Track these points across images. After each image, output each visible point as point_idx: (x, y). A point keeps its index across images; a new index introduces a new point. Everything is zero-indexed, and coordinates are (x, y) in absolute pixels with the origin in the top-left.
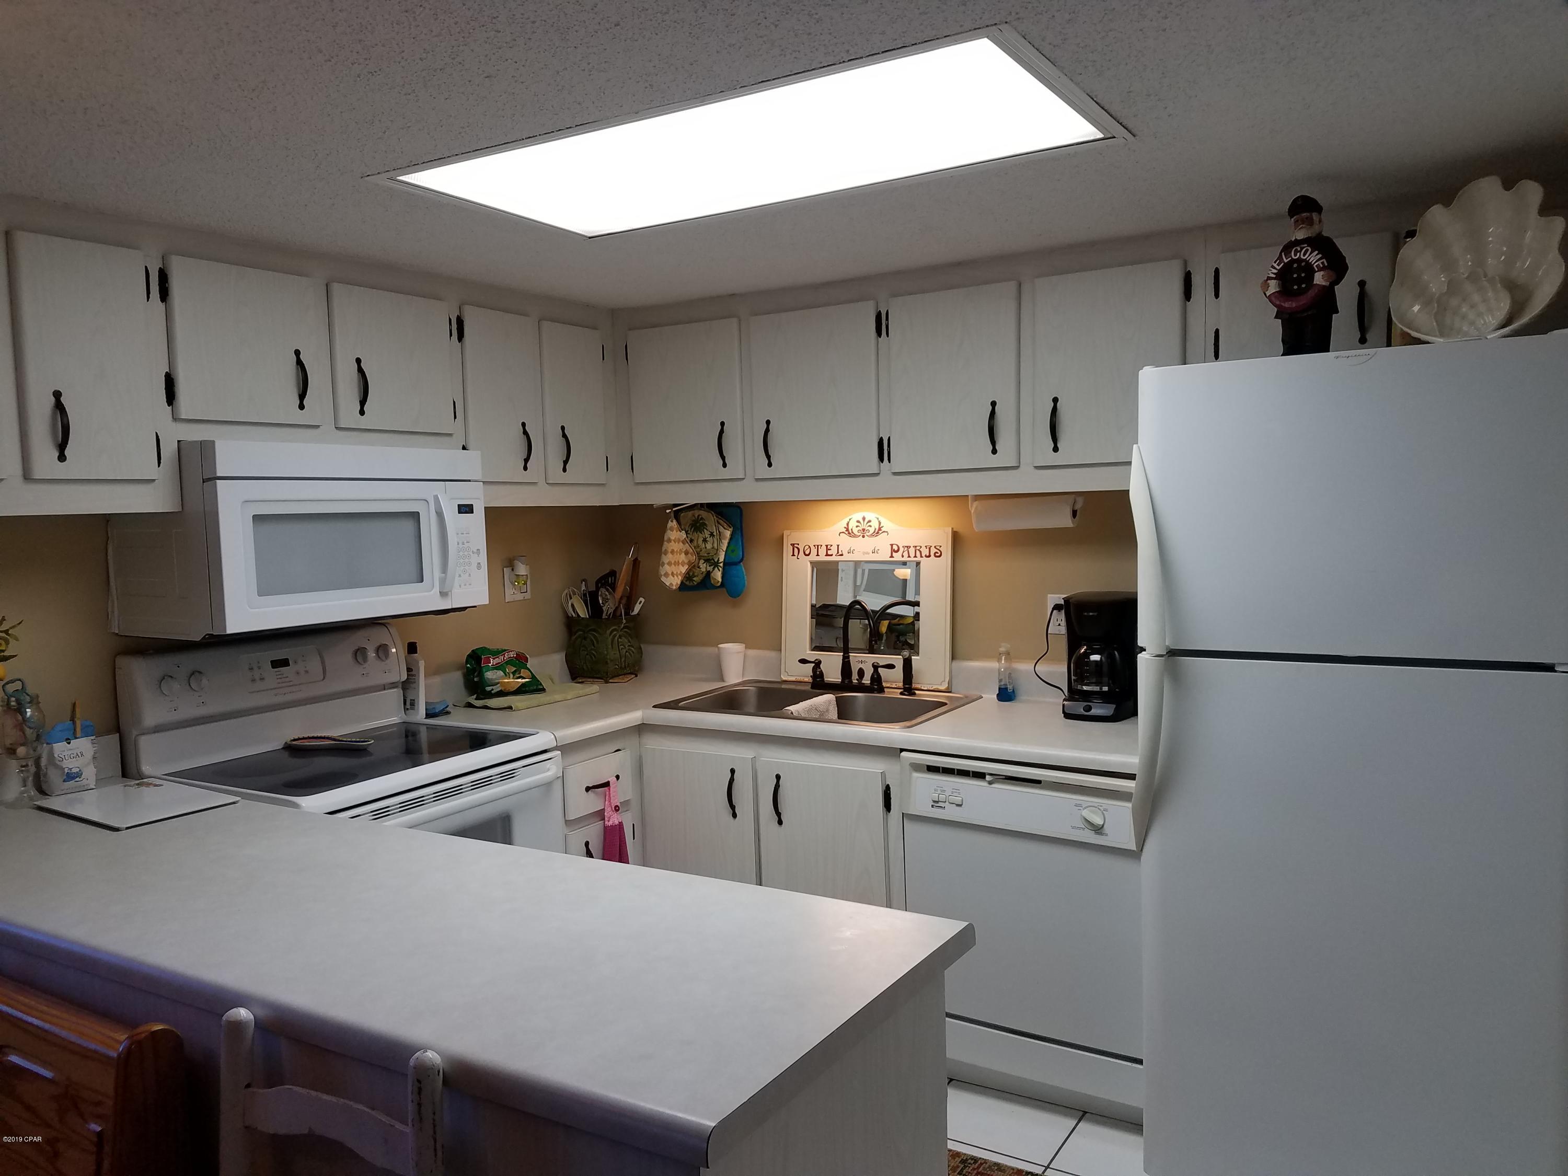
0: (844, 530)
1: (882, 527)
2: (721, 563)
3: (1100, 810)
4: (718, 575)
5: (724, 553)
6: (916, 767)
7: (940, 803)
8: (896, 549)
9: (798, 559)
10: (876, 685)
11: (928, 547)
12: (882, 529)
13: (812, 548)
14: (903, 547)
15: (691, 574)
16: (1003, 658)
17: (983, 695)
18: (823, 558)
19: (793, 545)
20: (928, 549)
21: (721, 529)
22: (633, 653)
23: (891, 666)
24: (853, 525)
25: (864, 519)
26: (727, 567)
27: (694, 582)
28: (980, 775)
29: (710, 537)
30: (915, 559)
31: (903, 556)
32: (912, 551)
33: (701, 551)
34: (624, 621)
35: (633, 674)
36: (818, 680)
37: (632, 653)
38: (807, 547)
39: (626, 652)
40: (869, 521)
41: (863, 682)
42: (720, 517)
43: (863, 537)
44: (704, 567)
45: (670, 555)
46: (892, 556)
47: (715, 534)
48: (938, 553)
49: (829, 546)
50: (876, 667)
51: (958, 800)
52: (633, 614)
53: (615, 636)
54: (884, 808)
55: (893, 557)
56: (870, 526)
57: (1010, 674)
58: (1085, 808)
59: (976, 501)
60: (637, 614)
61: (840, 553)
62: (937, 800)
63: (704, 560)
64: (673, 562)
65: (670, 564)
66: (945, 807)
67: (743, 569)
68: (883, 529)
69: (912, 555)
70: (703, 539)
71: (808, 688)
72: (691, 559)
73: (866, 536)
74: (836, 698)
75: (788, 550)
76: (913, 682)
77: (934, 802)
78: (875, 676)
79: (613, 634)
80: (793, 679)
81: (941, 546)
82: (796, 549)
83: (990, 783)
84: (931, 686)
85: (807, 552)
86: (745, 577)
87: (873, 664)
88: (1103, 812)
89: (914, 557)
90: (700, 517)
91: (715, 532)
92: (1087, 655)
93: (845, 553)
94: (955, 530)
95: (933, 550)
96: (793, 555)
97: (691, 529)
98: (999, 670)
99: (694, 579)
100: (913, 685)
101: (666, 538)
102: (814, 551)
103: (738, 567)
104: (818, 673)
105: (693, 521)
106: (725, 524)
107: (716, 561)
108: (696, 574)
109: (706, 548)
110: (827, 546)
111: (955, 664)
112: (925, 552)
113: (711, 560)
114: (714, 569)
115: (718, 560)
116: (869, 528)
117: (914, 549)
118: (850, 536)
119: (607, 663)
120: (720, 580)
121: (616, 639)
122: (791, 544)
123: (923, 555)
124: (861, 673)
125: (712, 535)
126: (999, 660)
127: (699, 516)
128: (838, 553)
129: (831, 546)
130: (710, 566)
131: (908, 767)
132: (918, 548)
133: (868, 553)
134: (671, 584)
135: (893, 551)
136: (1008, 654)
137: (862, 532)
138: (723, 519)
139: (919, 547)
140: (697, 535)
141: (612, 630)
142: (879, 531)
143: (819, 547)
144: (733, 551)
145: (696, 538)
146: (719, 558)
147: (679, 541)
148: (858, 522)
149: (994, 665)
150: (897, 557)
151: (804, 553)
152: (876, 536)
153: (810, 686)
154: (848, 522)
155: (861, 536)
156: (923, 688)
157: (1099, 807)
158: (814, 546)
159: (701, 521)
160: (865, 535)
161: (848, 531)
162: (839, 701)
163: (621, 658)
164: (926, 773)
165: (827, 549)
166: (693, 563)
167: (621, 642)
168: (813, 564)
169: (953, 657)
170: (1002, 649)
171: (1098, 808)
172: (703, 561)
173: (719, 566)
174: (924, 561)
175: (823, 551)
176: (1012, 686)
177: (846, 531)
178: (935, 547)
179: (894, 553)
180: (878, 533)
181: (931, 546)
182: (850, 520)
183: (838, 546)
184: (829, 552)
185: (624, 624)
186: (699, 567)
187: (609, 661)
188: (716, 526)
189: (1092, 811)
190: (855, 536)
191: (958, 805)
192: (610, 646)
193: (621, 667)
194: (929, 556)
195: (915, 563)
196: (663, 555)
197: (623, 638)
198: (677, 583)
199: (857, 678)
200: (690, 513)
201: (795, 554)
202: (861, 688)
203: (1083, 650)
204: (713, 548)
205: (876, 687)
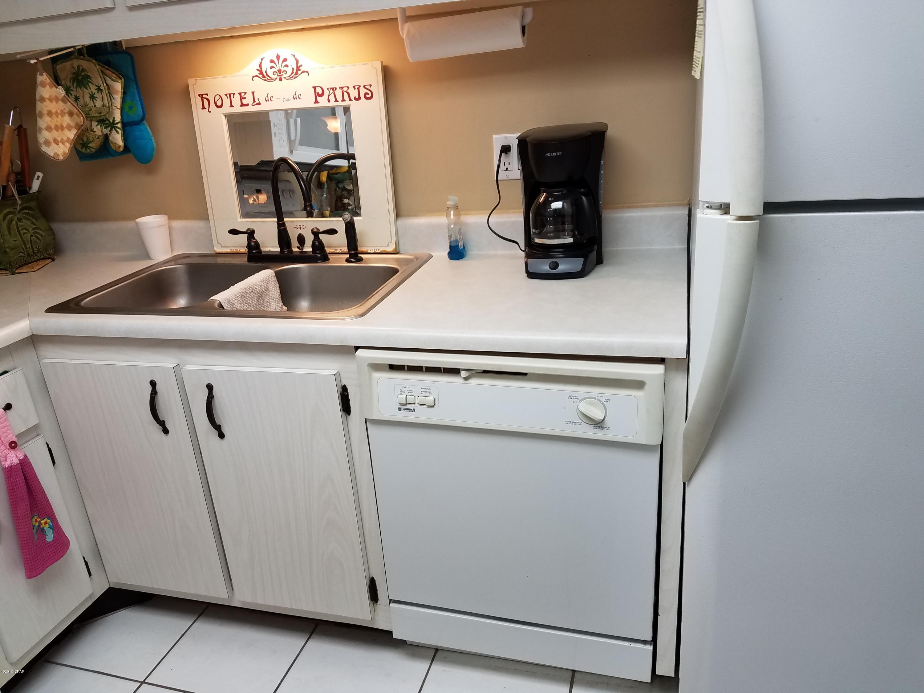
0: (257, 73)
1: (301, 66)
2: (118, 123)
3: (600, 401)
4: (118, 139)
5: (119, 111)
6: (376, 367)
7: (408, 405)
8: (320, 92)
9: (210, 112)
10: (318, 254)
11: (356, 87)
12: (300, 68)
13: (224, 97)
14: (328, 89)
15: (85, 140)
16: (452, 212)
17: (433, 254)
18: (237, 109)
19: (201, 95)
20: (357, 90)
21: (109, 81)
22: (42, 236)
23: (332, 232)
24: (266, 66)
25: (278, 57)
26: (128, 128)
27: (91, 149)
28: (454, 371)
29: (98, 92)
30: (344, 103)
31: (329, 101)
32: (338, 93)
33: (91, 110)
34: (19, 202)
35: (49, 258)
36: (254, 251)
37: (40, 237)
38: (218, 97)
39: (32, 236)
40: (285, 60)
41: (304, 250)
42: (106, 67)
43: (281, 80)
44: (98, 130)
45: (47, 119)
46: (316, 102)
47: (102, 88)
48: (368, 94)
49: (243, 95)
50: (316, 233)
51: (429, 400)
52: (31, 192)
53: (11, 220)
54: (342, 412)
55: (318, 103)
56: (287, 66)
57: (460, 229)
58: (582, 400)
59: (407, 22)
60: (38, 191)
61: (257, 102)
62: (405, 403)
63: (97, 121)
64: (53, 126)
65: (49, 129)
66: (414, 410)
67: (148, 128)
68: (302, 69)
69: (339, 98)
70: (89, 95)
71: (244, 260)
72: (79, 120)
73: (283, 79)
74: (275, 272)
75: (196, 102)
76: (358, 245)
77: (401, 404)
78: (317, 244)
79: (8, 218)
80: (228, 250)
81: (371, 86)
82: (205, 101)
83: (466, 379)
84: (378, 248)
85: (219, 103)
86: (153, 138)
87: (312, 230)
88: (604, 403)
89: (342, 101)
90: (81, 68)
91: (102, 85)
92: (547, 203)
93: (262, 101)
94: (384, 64)
95: (363, 91)
96: (204, 108)
97: (73, 84)
98: (449, 226)
99: (91, 145)
100: (359, 249)
101: (38, 97)
102: (226, 101)
103: (141, 127)
104: (253, 244)
105: (74, 73)
106: (114, 75)
107: (111, 121)
108: (91, 139)
109: (95, 106)
110: (240, 94)
111: (401, 222)
112: (354, 93)
113: (105, 121)
114: (111, 131)
115: (114, 120)
116: (285, 68)
117: (341, 91)
118: (266, 80)
119: (5, 252)
120: (121, 144)
121: (14, 223)
122: (199, 95)
123: (352, 98)
124: (301, 239)
125: (99, 89)
126: (448, 216)
127: (78, 67)
128: (254, 101)
129: (245, 93)
130: (105, 128)
131: (366, 368)
132: (345, 89)
133: (288, 100)
134: (56, 154)
135: (317, 95)
136: (456, 208)
137: (278, 74)
138: (111, 69)
139: (347, 88)
140: (81, 92)
141: (8, 212)
142: (297, 71)
143: (232, 95)
144: (131, 108)
145: (82, 95)
146: (114, 118)
147: (57, 99)
148: (272, 61)
149: (442, 220)
150: (323, 102)
151: (216, 104)
152: (295, 78)
153: (246, 259)
154: (261, 63)
155: (278, 79)
156: (369, 251)
157: (598, 398)
158: (226, 95)
159: (83, 74)
160: (282, 77)
161: (262, 75)
162: (280, 277)
163: (25, 244)
164: (387, 371)
165: (242, 98)
166: (82, 126)
167: (22, 226)
168: (229, 117)
169: (398, 215)
170: (450, 203)
171: (598, 400)
172: (96, 123)
173: (117, 127)
174: (354, 106)
175: (236, 100)
176: (462, 242)
177: (259, 74)
178: (364, 86)
179: (318, 98)
180: (297, 73)
181: (360, 86)
182: (262, 59)
183: (253, 93)
184: (244, 102)
185: (20, 205)
186: (92, 131)
187: (8, 250)
188: (101, 78)
189: (591, 404)
190: (271, 79)
191: (429, 406)
192: (6, 233)
193: (28, 255)
194: (359, 98)
195: (342, 108)
196: (38, 119)
197: (23, 220)
198: (64, 152)
199: (298, 245)
200: (68, 64)
201: (205, 107)
202: (303, 258)
203: (542, 199)
204: (104, 105)
205: (319, 255)
